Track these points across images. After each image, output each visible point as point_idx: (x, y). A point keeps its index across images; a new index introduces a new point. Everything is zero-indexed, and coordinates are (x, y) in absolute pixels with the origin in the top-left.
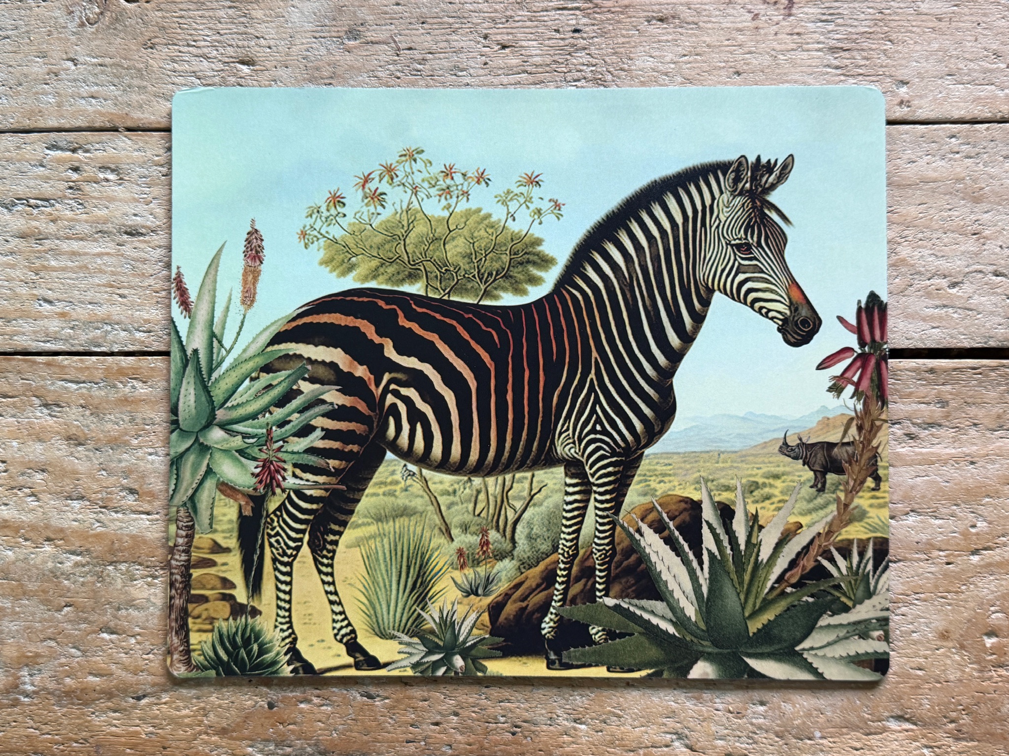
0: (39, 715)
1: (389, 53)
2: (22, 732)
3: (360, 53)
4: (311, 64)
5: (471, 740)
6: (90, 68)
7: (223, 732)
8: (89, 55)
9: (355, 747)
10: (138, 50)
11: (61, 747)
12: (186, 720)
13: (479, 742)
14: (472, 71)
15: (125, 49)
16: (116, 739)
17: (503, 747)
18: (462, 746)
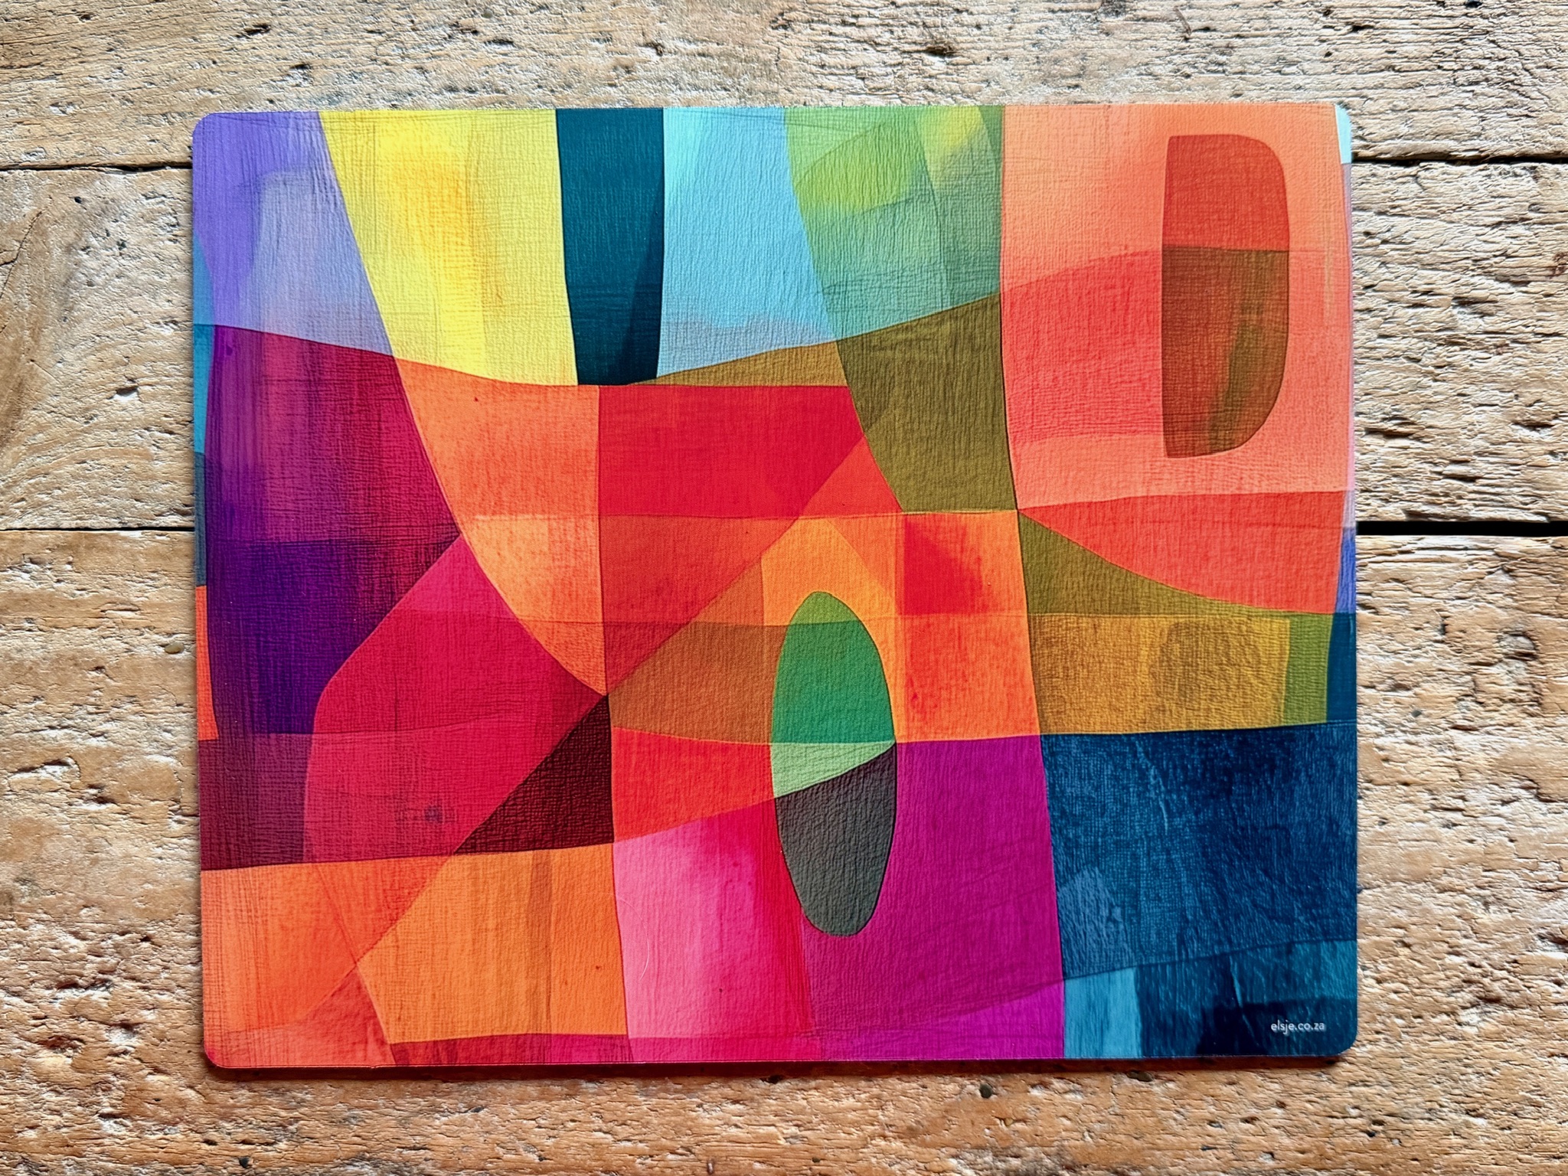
0: (613, 1111)
1: (1173, 36)
2: (584, 1137)
3: (1125, 36)
4: (1045, 54)
5: (1306, 1146)
6: (685, 59)
7: (910, 1134)
8: (683, 38)
9: (1121, 1157)
10: (763, 32)
11: (649, 1161)
12: (851, 1116)
13: (1318, 1148)
14: (1306, 66)
15: (742, 29)
16: (737, 1147)
17: (1353, 1155)
18: (1290, 1154)
